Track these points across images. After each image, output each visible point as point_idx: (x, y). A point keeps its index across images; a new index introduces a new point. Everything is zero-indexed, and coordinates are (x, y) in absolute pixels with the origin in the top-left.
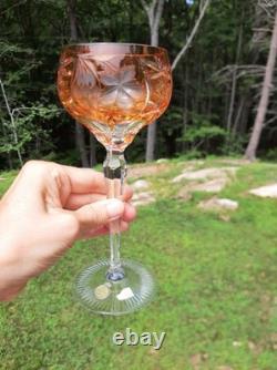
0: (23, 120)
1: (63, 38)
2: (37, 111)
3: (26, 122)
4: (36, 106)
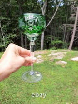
0: (7, 38)
2: (11, 36)
3: (8, 39)
4: (11, 34)
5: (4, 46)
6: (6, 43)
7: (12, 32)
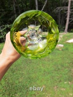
1: (12, 5)
2: (7, 26)
4: (7, 25)
5: (3, 37)
6: (3, 34)
7: (8, 22)
